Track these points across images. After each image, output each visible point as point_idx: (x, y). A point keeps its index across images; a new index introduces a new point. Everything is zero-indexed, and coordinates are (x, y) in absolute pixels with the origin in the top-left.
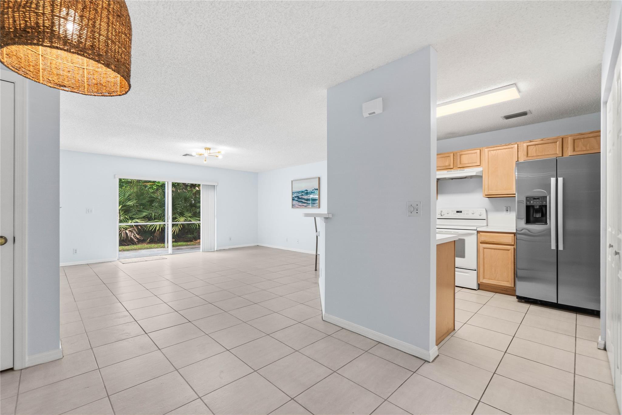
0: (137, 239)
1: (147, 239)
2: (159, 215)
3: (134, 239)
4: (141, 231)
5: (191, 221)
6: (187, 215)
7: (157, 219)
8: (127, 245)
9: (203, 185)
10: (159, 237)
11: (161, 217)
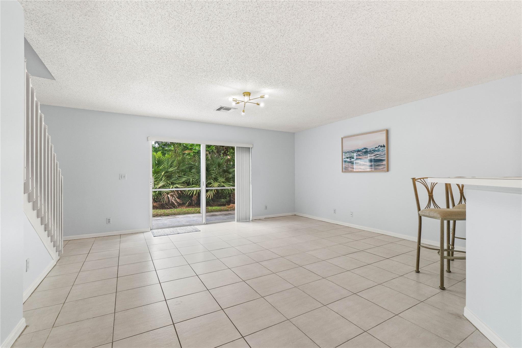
0: (177, 202)
1: (186, 203)
2: (196, 180)
3: (175, 202)
4: (181, 195)
5: (224, 186)
6: (221, 181)
7: (194, 184)
8: (169, 209)
9: (237, 147)
10: (196, 201)
11: (197, 182)
